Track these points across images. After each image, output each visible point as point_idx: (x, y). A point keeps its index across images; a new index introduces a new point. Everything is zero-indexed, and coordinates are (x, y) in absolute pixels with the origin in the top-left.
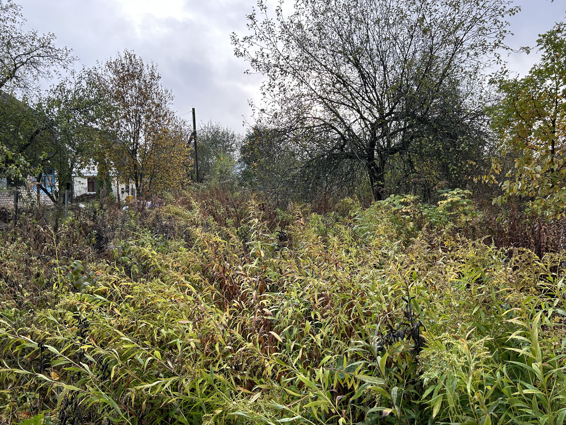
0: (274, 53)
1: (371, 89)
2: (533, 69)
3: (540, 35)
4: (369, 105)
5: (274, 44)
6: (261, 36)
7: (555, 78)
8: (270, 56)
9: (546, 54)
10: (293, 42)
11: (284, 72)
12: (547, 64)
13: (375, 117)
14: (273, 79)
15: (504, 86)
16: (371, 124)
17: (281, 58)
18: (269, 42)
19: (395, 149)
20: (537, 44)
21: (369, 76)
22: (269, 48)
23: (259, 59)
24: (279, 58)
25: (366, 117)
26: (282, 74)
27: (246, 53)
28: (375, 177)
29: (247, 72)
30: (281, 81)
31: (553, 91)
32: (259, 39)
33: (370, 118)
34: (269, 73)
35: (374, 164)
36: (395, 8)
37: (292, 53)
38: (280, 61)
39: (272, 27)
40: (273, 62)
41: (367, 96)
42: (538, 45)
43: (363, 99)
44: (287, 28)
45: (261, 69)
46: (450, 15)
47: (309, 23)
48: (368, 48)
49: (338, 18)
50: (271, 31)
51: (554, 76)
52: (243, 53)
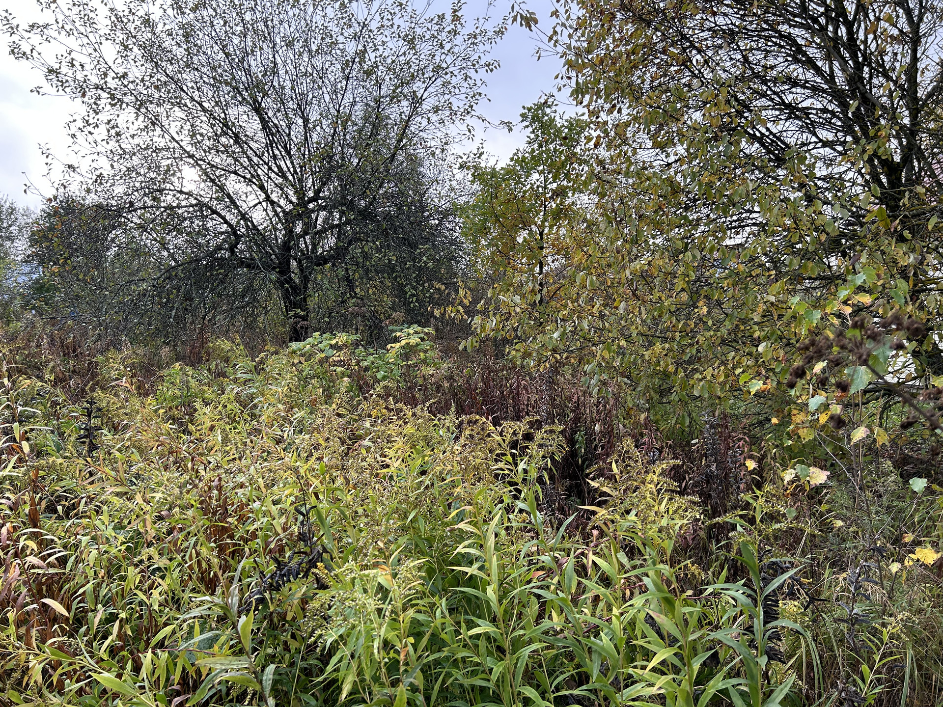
0: (96, 63)
1: (283, 153)
2: (514, 155)
3: (524, 108)
4: (280, 180)
5: (96, 46)
6: (67, 27)
7: (542, 172)
8: (87, 67)
9: (532, 136)
10: (135, 49)
11: (116, 101)
12: (533, 149)
13: (291, 202)
14: (94, 111)
15: (479, 175)
16: (284, 211)
17: (111, 74)
18: (86, 41)
19: (324, 257)
20: (521, 119)
21: (278, 131)
22: (84, 51)
23: (64, 70)
24: (106, 75)
25: (276, 200)
26: (113, 105)
27: (35, 54)
28: (290, 302)
29: (37, 90)
30: (111, 117)
31: (540, 189)
32: (63, 33)
33: (282, 202)
34: (86, 99)
35: (290, 280)
36: (320, 27)
37: (135, 69)
38: (109, 79)
39: (92, 15)
40: (94, 80)
41: (276, 163)
42: (522, 121)
43: (270, 169)
44: (123, 22)
45: (68, 90)
46: (404, 54)
47: (167, 22)
48: (276, 84)
49: (222, 23)
50: (89, 22)
51: (541, 168)
52: (28, 52)
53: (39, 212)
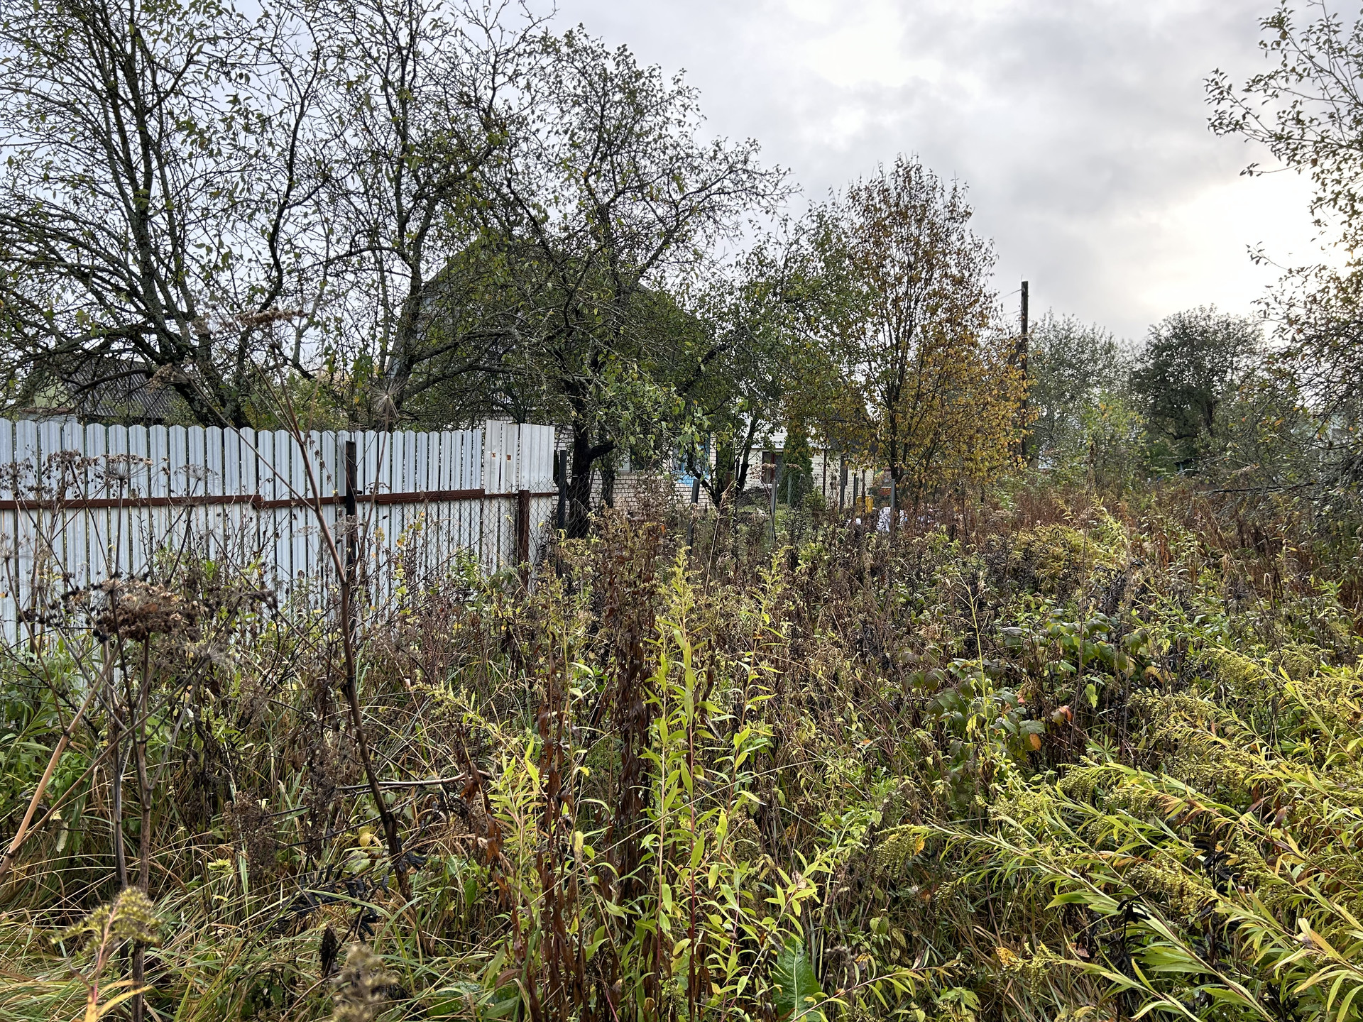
32: (1293, 77)
53: (1144, 346)
